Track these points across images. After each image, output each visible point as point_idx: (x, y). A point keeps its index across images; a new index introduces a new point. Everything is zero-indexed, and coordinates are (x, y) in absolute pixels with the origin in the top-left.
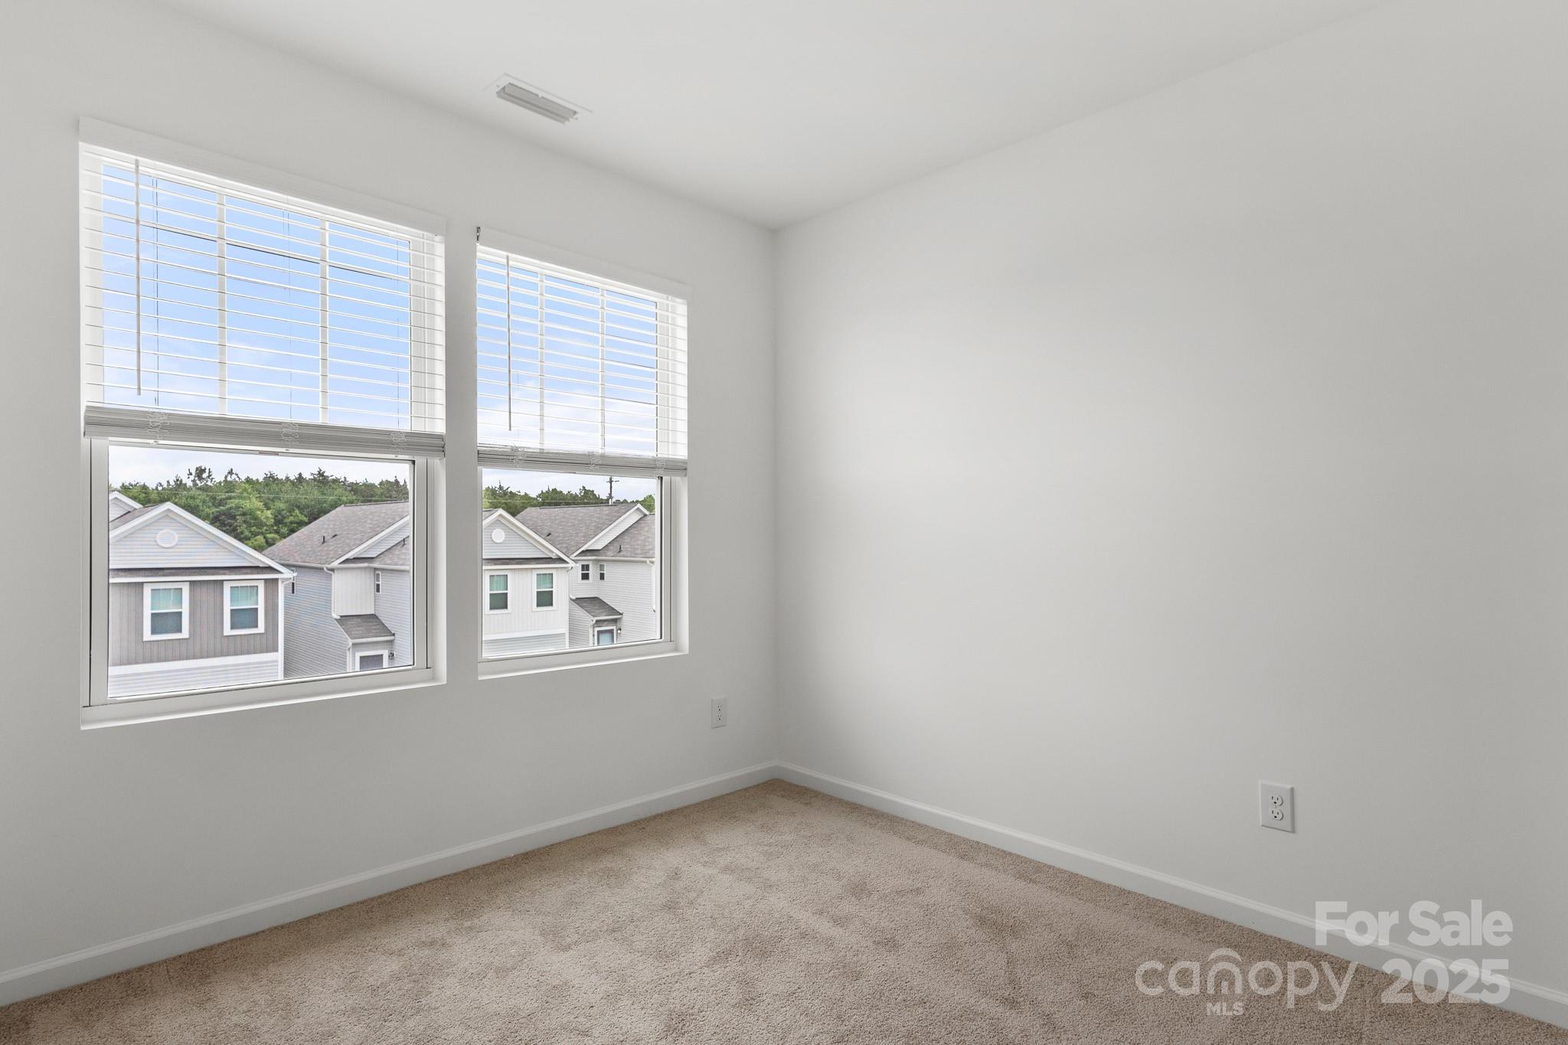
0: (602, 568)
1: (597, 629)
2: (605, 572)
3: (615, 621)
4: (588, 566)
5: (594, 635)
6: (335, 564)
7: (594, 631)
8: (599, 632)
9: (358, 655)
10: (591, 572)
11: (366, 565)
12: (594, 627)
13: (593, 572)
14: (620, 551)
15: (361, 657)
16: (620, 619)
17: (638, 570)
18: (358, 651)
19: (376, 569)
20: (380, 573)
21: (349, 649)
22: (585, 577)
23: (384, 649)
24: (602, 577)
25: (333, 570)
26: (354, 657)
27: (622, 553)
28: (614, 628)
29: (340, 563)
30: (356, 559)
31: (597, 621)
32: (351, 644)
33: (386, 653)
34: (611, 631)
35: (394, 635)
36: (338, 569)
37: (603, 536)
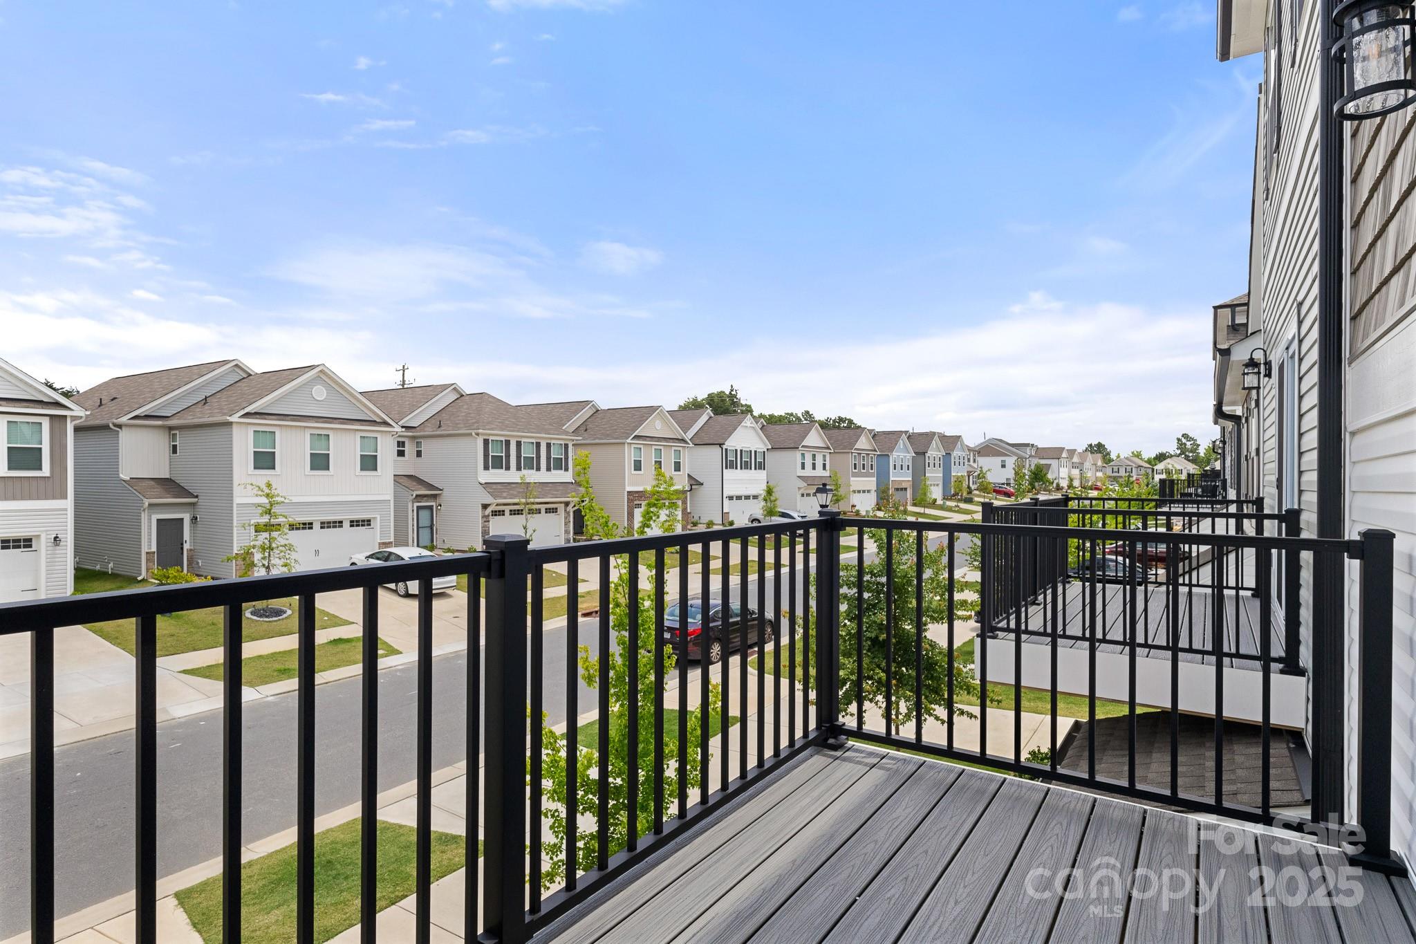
0: (419, 444)
1: (416, 504)
2: (422, 449)
3: (435, 497)
4: (403, 443)
5: (413, 511)
6: (124, 420)
7: (413, 507)
8: (419, 508)
9: (155, 517)
10: (407, 449)
11: (159, 423)
12: (413, 503)
13: (409, 449)
14: (439, 427)
15: (157, 520)
16: (439, 494)
17: (462, 443)
18: (154, 513)
19: (171, 428)
20: (177, 432)
21: (144, 510)
22: (401, 453)
23: (184, 512)
24: (419, 454)
25: (120, 426)
26: (150, 520)
27: (442, 428)
28: (433, 504)
29: (129, 419)
30: (147, 417)
31: (417, 496)
32: (147, 504)
33: (187, 518)
34: (431, 508)
35: (197, 497)
36: (127, 425)
37: (421, 412)
